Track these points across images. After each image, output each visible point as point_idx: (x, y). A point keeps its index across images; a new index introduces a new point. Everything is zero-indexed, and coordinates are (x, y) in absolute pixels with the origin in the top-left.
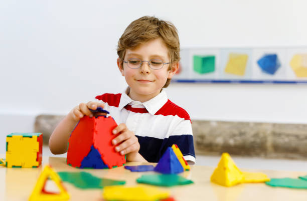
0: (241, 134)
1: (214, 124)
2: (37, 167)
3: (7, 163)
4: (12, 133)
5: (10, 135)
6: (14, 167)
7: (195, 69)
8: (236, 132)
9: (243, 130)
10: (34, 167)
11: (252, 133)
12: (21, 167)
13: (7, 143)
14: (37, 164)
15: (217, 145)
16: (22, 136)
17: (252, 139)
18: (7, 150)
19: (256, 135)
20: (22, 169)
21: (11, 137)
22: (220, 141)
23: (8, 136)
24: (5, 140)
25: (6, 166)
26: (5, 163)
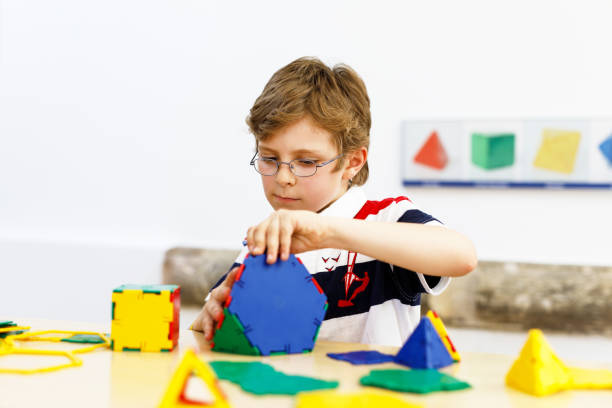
0: (566, 289)
1: (512, 269)
2: (169, 350)
3: (113, 342)
4: (123, 286)
5: (119, 289)
6: (126, 349)
7: (475, 161)
8: (556, 285)
9: (570, 282)
10: (163, 350)
11: (589, 287)
12: (138, 350)
13: (114, 305)
14: (169, 344)
15: (517, 311)
16: (141, 291)
17: (589, 300)
18: (113, 318)
19: (597, 292)
20: (142, 354)
21: (120, 292)
22: (523, 301)
23: (115, 291)
24: (110, 298)
25: (112, 347)
26: (109, 343)
